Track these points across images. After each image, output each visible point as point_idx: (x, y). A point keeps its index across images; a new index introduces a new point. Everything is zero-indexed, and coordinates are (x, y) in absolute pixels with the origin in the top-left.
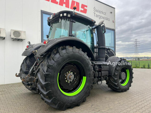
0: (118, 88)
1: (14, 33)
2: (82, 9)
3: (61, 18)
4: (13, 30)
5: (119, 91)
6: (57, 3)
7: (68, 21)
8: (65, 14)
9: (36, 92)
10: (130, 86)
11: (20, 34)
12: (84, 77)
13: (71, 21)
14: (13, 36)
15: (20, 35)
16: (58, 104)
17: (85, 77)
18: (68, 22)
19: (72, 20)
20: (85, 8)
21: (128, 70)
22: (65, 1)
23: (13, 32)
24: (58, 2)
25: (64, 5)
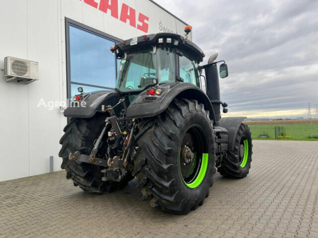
0: (238, 171)
1: (13, 64)
2: (141, 24)
3: (158, 46)
4: (12, 59)
5: (239, 176)
6: (95, 5)
7: (170, 52)
8: (169, 40)
9: (98, 192)
10: (250, 168)
11: (26, 67)
12: (203, 154)
13: (178, 54)
14: (10, 72)
15: (26, 71)
16: (181, 203)
17: (207, 155)
18: (171, 55)
19: (178, 52)
20: (146, 21)
21: (247, 140)
22: (110, 3)
23: (12, 62)
24: (97, 4)
25: (109, 11)
